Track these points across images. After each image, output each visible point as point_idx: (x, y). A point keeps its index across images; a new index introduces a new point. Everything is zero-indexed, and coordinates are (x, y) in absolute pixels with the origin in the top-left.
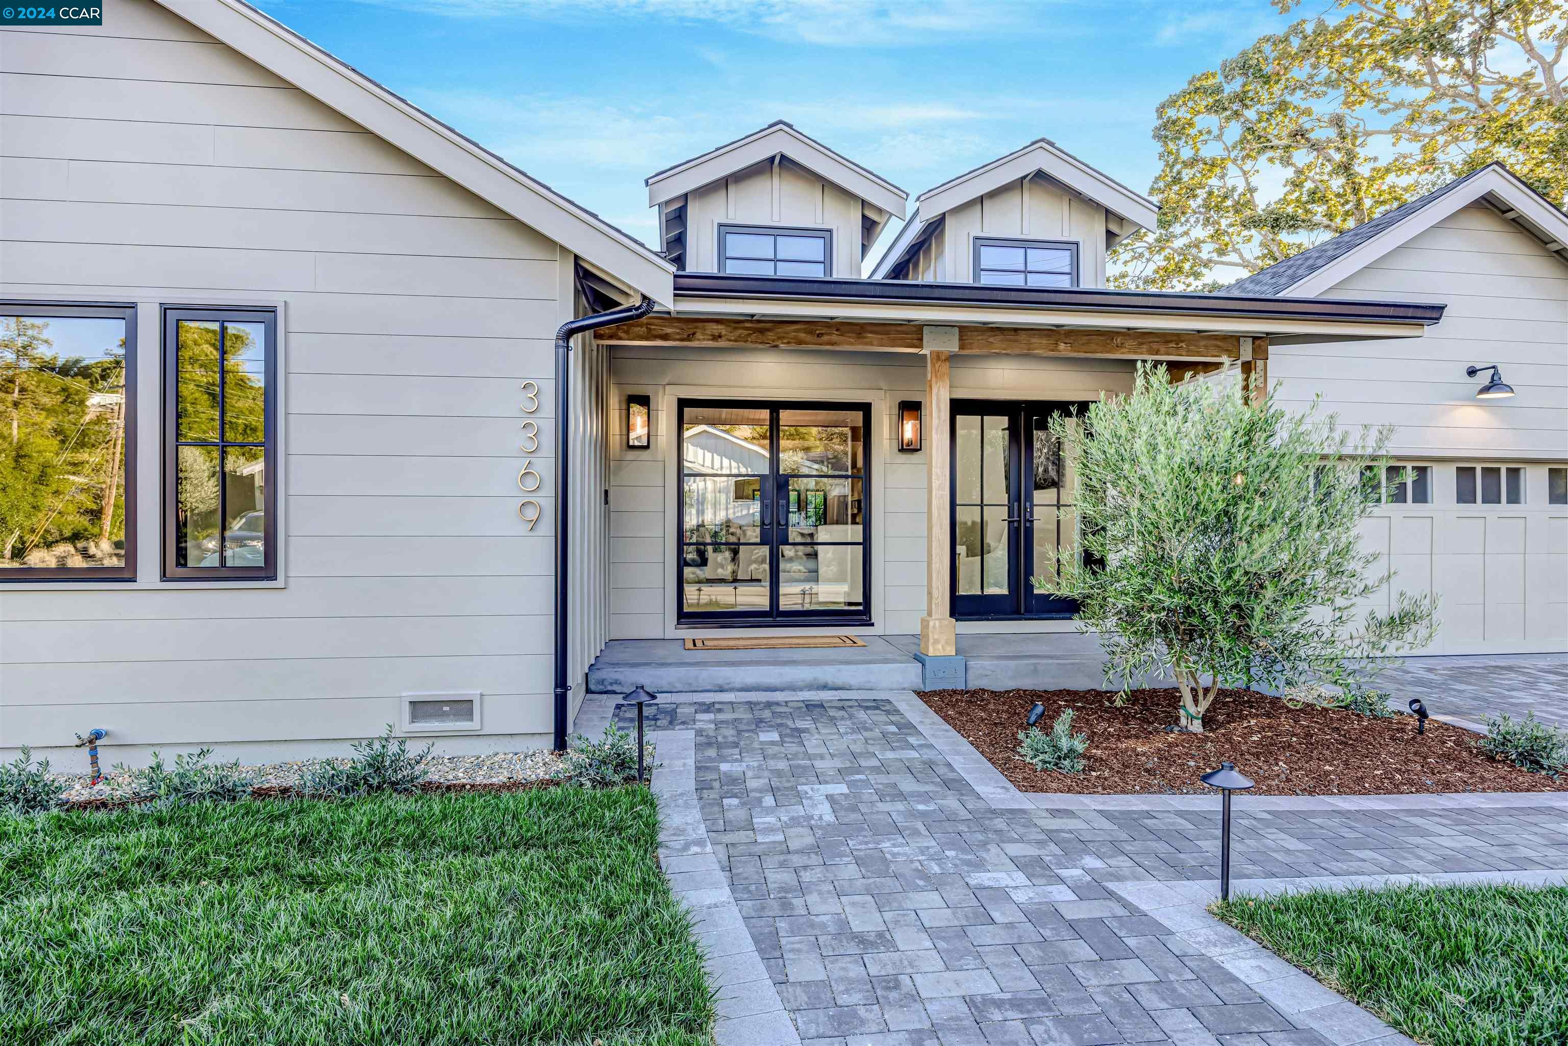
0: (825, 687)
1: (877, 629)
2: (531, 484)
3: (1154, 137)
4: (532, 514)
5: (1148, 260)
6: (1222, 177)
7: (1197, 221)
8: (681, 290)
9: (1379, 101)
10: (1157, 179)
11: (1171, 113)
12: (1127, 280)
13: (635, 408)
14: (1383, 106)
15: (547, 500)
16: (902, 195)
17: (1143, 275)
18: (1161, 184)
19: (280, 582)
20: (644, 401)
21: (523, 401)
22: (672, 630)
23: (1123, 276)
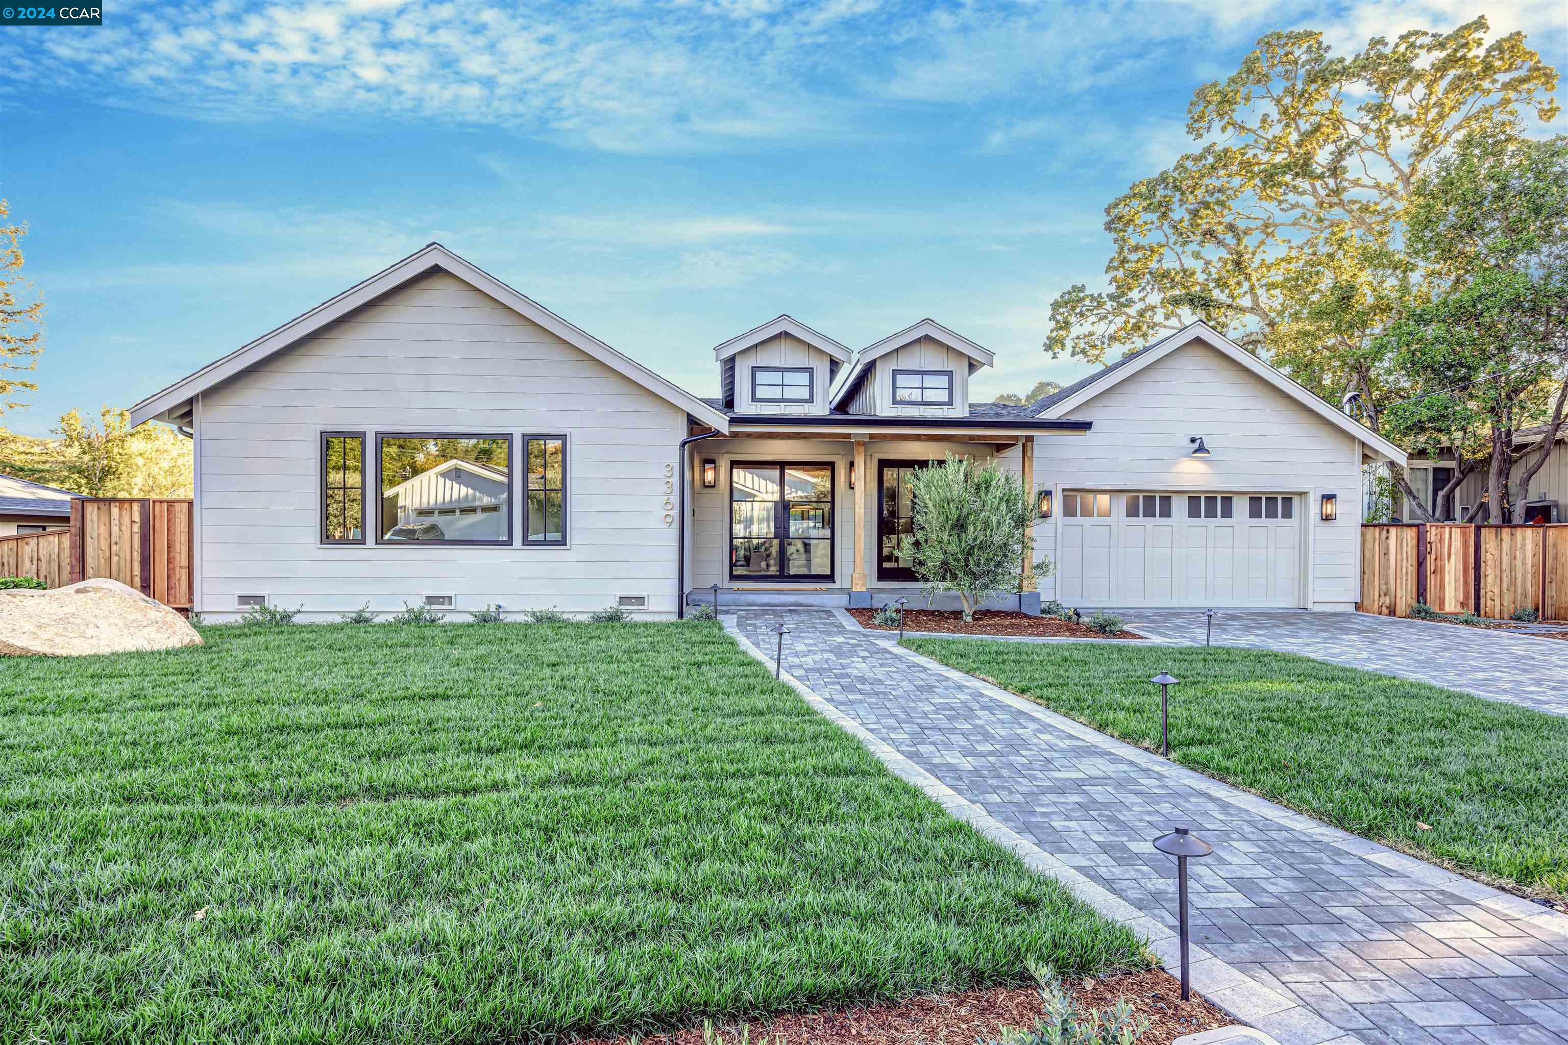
0: (801, 605)
1: (837, 585)
2: (669, 507)
3: (1106, 229)
4: (669, 520)
5: (1111, 322)
6: (1159, 261)
7: (1153, 289)
8: (733, 421)
9: (1280, 202)
10: (1111, 261)
11: (1121, 210)
12: (1094, 337)
13: (707, 466)
14: (1284, 206)
15: (675, 514)
16: (849, 351)
17: (1107, 334)
18: (1116, 264)
19: (568, 547)
20: (713, 461)
21: (665, 472)
22: (726, 583)
23: (1091, 334)
